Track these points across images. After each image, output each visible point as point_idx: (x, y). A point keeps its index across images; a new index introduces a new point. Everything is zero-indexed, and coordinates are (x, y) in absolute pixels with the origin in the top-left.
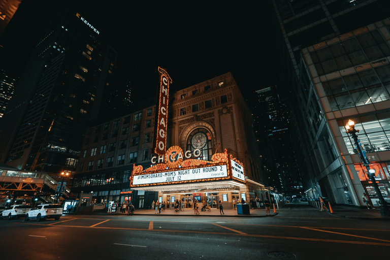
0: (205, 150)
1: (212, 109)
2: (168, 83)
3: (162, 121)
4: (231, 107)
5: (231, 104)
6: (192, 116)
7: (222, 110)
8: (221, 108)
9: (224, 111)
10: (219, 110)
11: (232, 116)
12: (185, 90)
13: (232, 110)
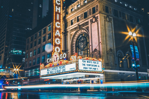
0: (85, 50)
1: (87, 19)
2: (61, 3)
3: (57, 32)
4: (97, 17)
5: (97, 14)
6: (77, 26)
7: (92, 20)
8: (92, 18)
9: (94, 20)
10: (91, 20)
11: (98, 24)
12: (73, 5)
13: (98, 19)
